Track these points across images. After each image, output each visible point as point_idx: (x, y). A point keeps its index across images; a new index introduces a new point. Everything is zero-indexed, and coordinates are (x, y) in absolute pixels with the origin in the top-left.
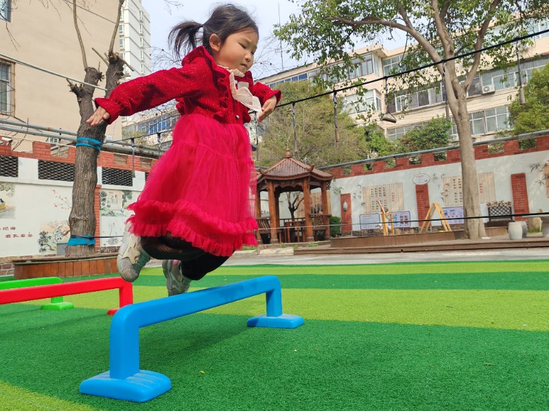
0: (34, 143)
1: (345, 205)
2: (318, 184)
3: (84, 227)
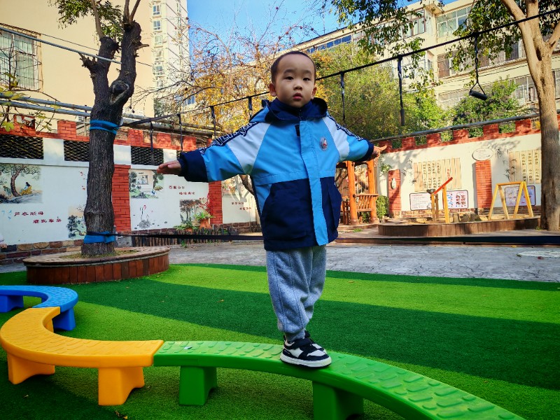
0: (59, 121)
1: (394, 182)
3: (101, 223)
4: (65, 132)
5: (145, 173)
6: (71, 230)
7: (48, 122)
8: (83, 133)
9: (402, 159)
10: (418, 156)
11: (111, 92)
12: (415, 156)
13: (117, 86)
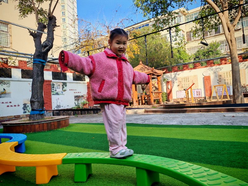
0: (19, 61)
1: (169, 86)
3: (38, 105)
4: (22, 65)
5: (59, 84)
6: (24, 110)
7: (14, 61)
8: (30, 66)
9: (173, 76)
10: (180, 75)
11: (43, 46)
12: (178, 75)
13: (45, 44)
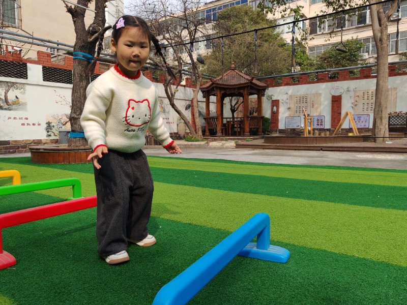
0: (38, 52)
1: (275, 108)
2: (255, 92)
13: (93, 28)
